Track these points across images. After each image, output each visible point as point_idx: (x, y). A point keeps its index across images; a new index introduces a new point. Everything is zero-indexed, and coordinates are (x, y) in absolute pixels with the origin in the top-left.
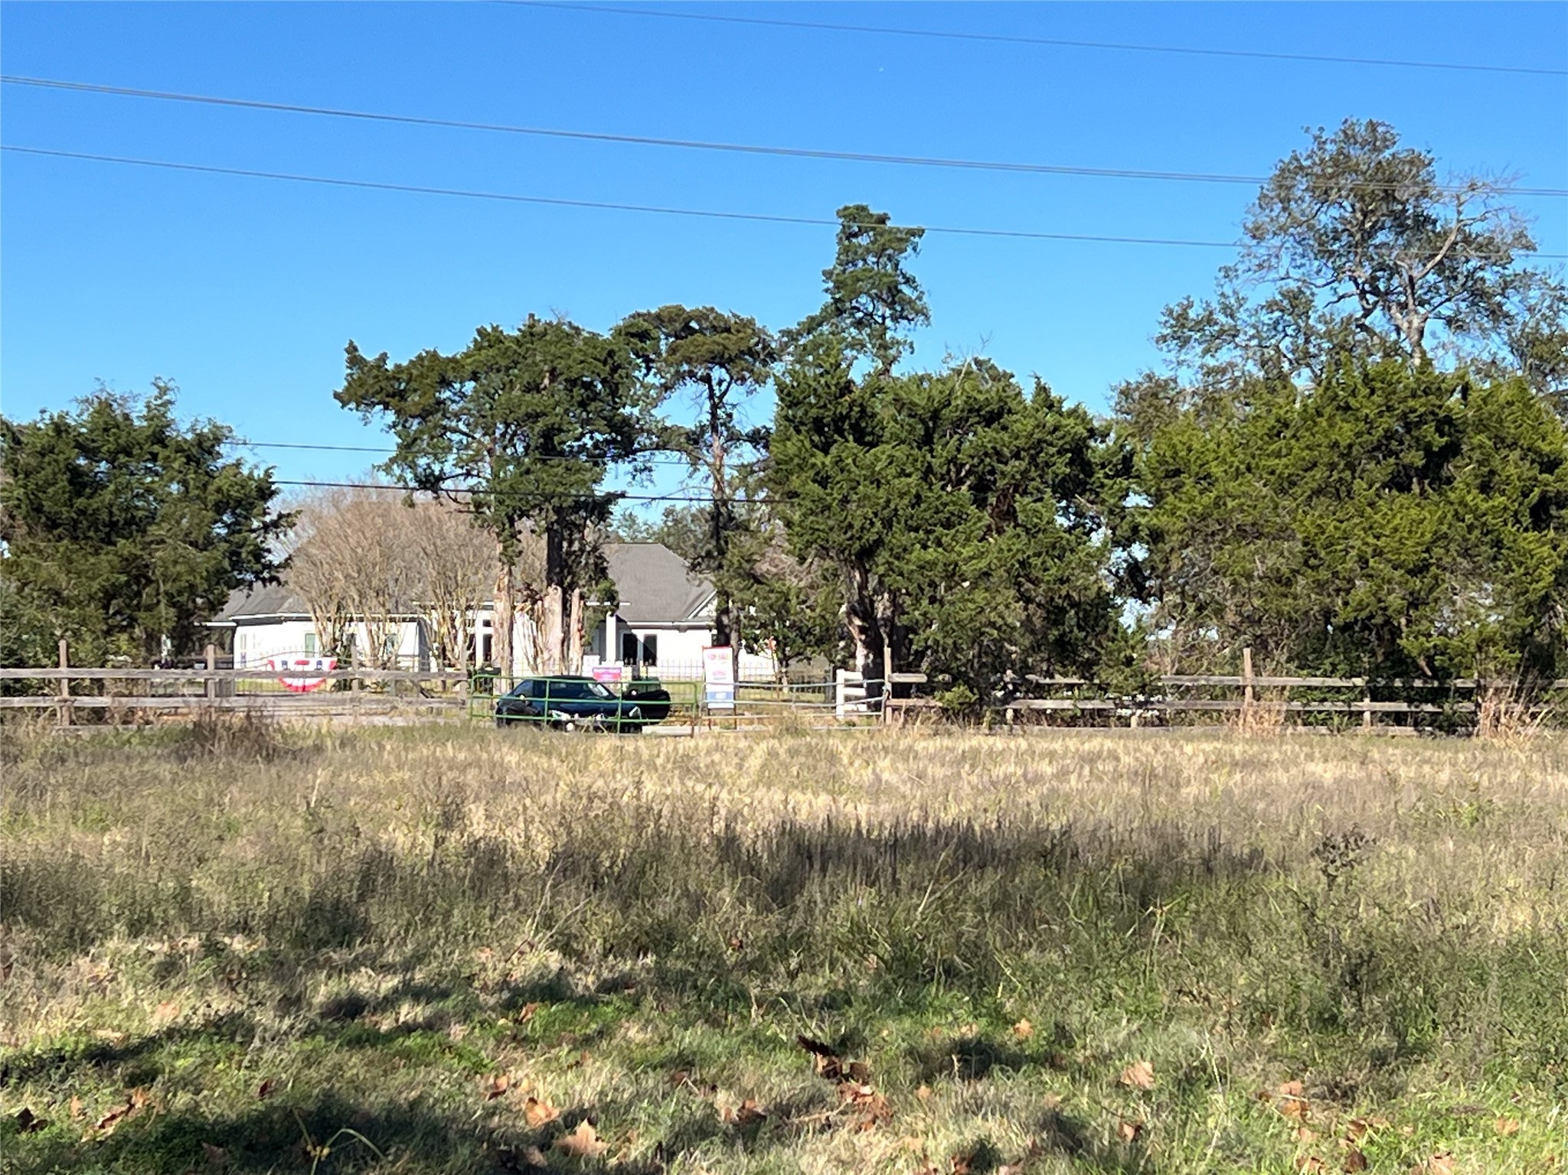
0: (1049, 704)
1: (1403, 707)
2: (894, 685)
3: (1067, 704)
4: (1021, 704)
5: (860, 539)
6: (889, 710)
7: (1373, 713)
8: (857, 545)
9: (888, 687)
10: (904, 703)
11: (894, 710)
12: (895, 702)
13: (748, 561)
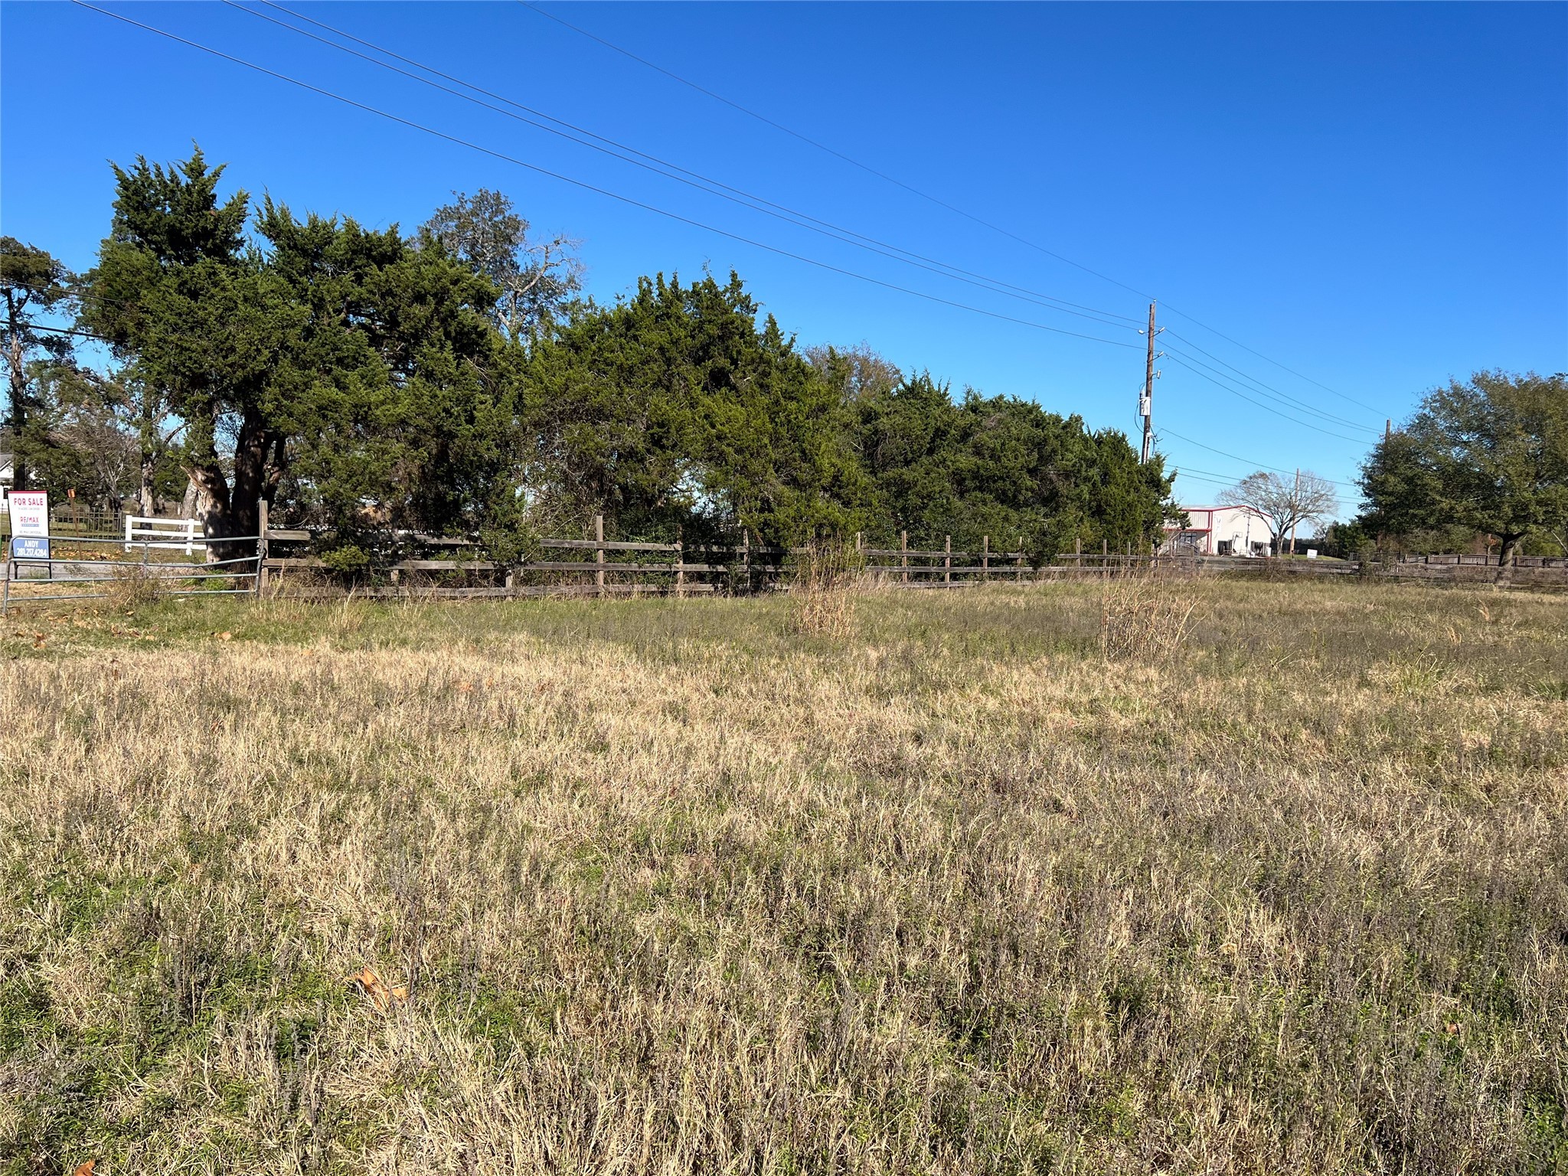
0: (433, 565)
1: (705, 568)
2: (271, 542)
3: (450, 565)
4: (407, 565)
5: (243, 367)
6: (265, 570)
7: (685, 573)
8: (240, 373)
9: (263, 545)
10: (283, 562)
11: (271, 571)
12: (272, 562)
13: (44, 429)
